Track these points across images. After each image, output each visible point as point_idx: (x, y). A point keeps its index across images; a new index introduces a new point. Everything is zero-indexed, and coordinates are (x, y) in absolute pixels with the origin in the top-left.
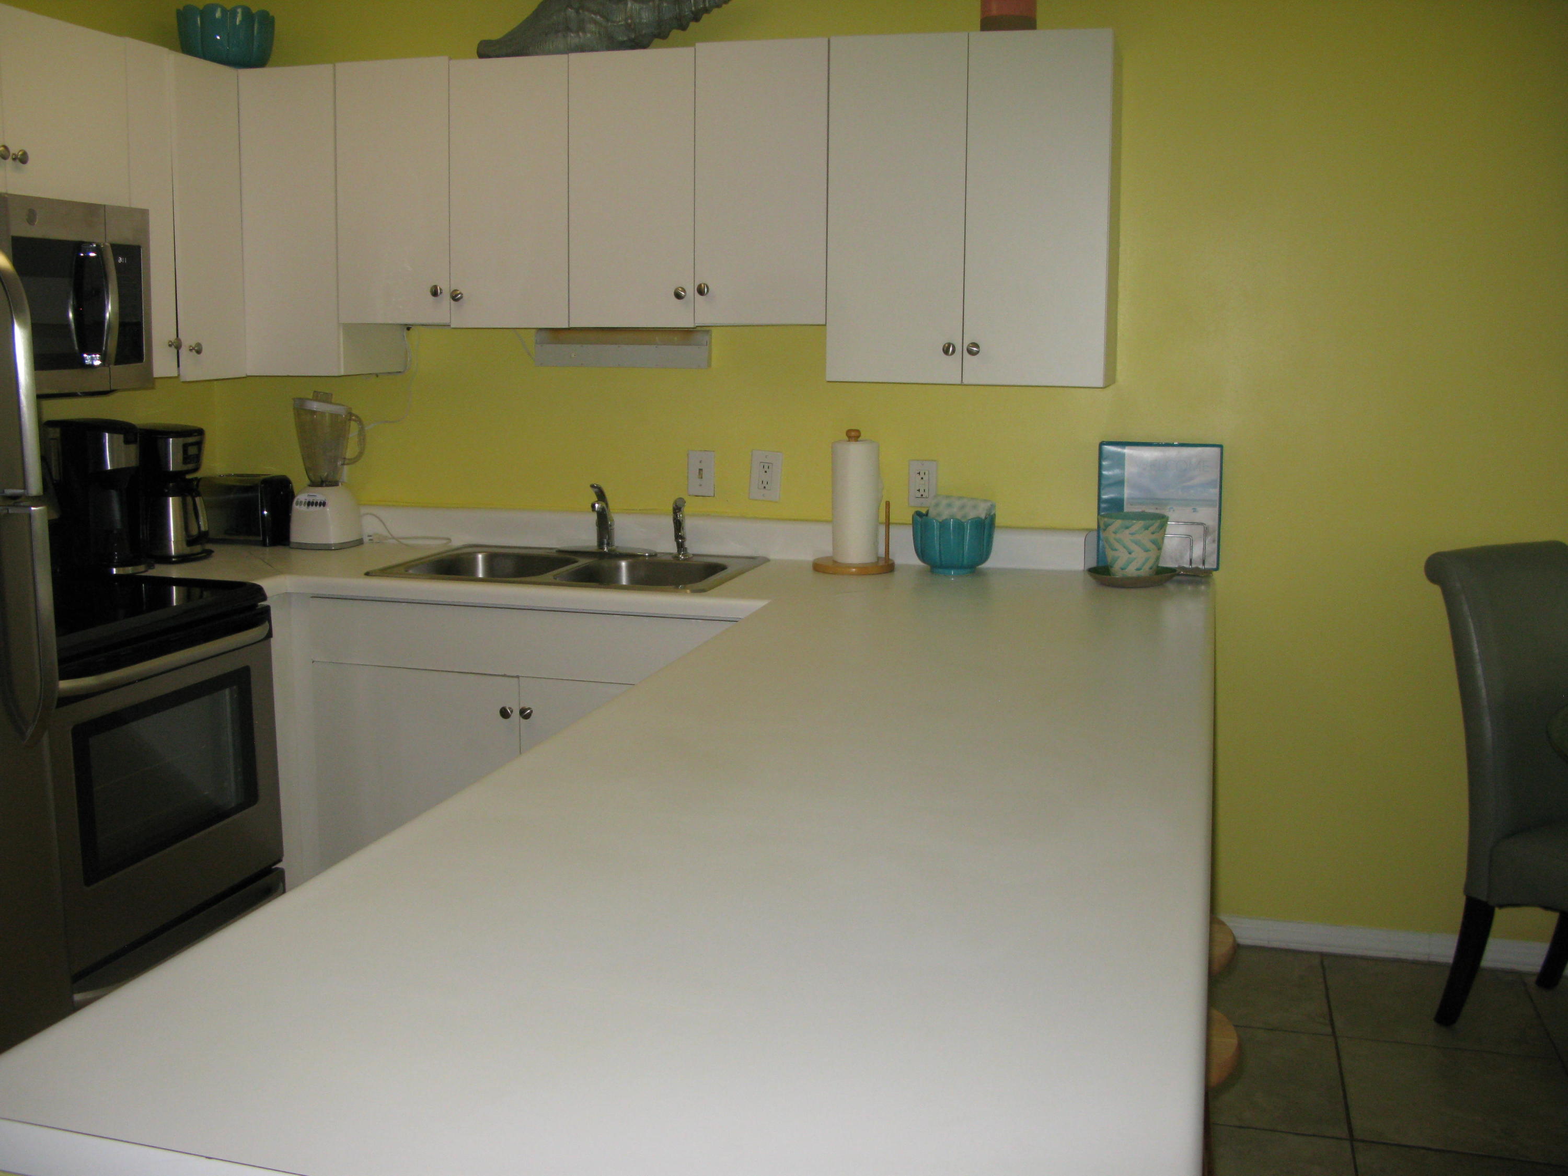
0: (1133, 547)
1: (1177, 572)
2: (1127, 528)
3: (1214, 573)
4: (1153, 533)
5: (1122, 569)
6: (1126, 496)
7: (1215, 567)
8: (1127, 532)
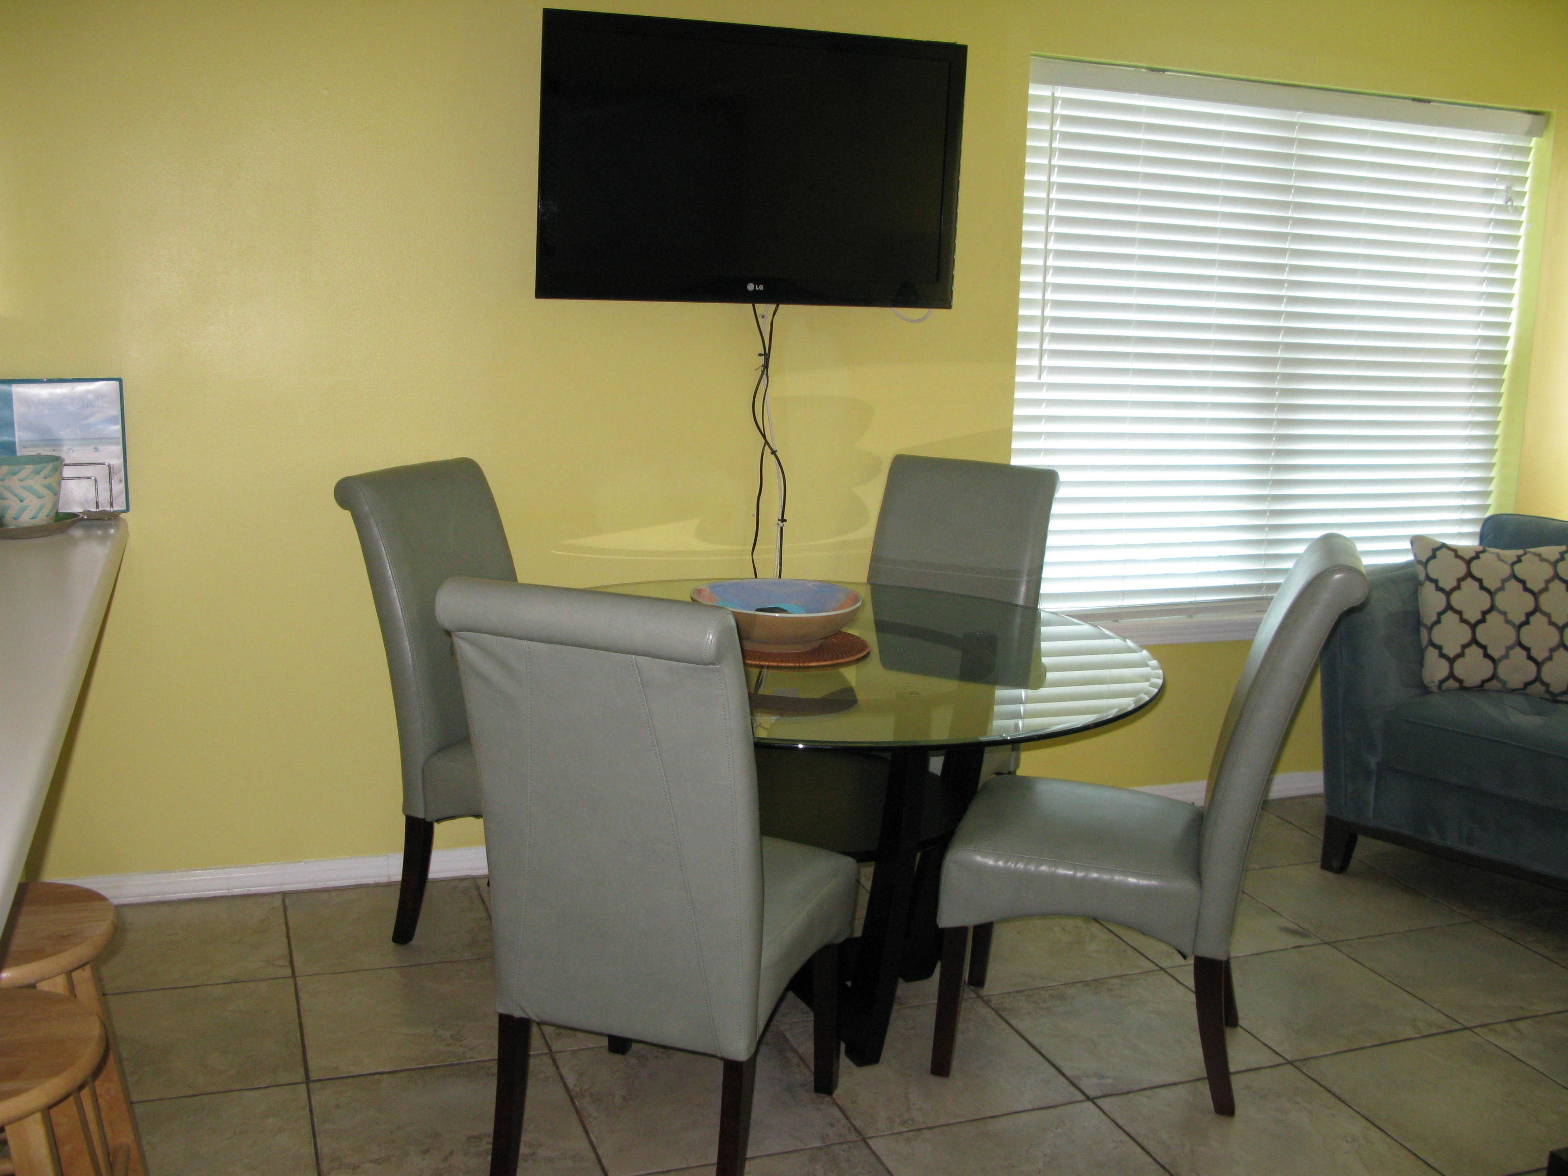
0: (25, 494)
1: (80, 517)
2: (15, 474)
3: (123, 515)
4: (45, 478)
5: (14, 519)
6: (17, 440)
7: (125, 508)
8: (16, 478)
